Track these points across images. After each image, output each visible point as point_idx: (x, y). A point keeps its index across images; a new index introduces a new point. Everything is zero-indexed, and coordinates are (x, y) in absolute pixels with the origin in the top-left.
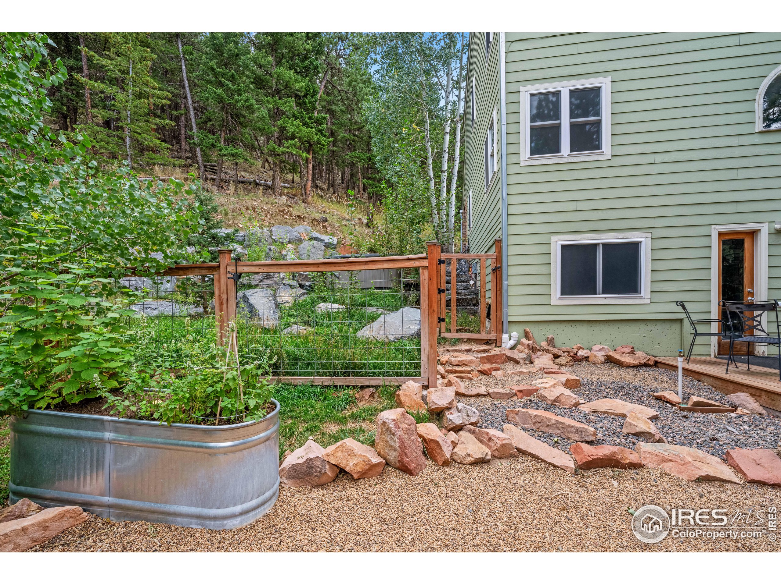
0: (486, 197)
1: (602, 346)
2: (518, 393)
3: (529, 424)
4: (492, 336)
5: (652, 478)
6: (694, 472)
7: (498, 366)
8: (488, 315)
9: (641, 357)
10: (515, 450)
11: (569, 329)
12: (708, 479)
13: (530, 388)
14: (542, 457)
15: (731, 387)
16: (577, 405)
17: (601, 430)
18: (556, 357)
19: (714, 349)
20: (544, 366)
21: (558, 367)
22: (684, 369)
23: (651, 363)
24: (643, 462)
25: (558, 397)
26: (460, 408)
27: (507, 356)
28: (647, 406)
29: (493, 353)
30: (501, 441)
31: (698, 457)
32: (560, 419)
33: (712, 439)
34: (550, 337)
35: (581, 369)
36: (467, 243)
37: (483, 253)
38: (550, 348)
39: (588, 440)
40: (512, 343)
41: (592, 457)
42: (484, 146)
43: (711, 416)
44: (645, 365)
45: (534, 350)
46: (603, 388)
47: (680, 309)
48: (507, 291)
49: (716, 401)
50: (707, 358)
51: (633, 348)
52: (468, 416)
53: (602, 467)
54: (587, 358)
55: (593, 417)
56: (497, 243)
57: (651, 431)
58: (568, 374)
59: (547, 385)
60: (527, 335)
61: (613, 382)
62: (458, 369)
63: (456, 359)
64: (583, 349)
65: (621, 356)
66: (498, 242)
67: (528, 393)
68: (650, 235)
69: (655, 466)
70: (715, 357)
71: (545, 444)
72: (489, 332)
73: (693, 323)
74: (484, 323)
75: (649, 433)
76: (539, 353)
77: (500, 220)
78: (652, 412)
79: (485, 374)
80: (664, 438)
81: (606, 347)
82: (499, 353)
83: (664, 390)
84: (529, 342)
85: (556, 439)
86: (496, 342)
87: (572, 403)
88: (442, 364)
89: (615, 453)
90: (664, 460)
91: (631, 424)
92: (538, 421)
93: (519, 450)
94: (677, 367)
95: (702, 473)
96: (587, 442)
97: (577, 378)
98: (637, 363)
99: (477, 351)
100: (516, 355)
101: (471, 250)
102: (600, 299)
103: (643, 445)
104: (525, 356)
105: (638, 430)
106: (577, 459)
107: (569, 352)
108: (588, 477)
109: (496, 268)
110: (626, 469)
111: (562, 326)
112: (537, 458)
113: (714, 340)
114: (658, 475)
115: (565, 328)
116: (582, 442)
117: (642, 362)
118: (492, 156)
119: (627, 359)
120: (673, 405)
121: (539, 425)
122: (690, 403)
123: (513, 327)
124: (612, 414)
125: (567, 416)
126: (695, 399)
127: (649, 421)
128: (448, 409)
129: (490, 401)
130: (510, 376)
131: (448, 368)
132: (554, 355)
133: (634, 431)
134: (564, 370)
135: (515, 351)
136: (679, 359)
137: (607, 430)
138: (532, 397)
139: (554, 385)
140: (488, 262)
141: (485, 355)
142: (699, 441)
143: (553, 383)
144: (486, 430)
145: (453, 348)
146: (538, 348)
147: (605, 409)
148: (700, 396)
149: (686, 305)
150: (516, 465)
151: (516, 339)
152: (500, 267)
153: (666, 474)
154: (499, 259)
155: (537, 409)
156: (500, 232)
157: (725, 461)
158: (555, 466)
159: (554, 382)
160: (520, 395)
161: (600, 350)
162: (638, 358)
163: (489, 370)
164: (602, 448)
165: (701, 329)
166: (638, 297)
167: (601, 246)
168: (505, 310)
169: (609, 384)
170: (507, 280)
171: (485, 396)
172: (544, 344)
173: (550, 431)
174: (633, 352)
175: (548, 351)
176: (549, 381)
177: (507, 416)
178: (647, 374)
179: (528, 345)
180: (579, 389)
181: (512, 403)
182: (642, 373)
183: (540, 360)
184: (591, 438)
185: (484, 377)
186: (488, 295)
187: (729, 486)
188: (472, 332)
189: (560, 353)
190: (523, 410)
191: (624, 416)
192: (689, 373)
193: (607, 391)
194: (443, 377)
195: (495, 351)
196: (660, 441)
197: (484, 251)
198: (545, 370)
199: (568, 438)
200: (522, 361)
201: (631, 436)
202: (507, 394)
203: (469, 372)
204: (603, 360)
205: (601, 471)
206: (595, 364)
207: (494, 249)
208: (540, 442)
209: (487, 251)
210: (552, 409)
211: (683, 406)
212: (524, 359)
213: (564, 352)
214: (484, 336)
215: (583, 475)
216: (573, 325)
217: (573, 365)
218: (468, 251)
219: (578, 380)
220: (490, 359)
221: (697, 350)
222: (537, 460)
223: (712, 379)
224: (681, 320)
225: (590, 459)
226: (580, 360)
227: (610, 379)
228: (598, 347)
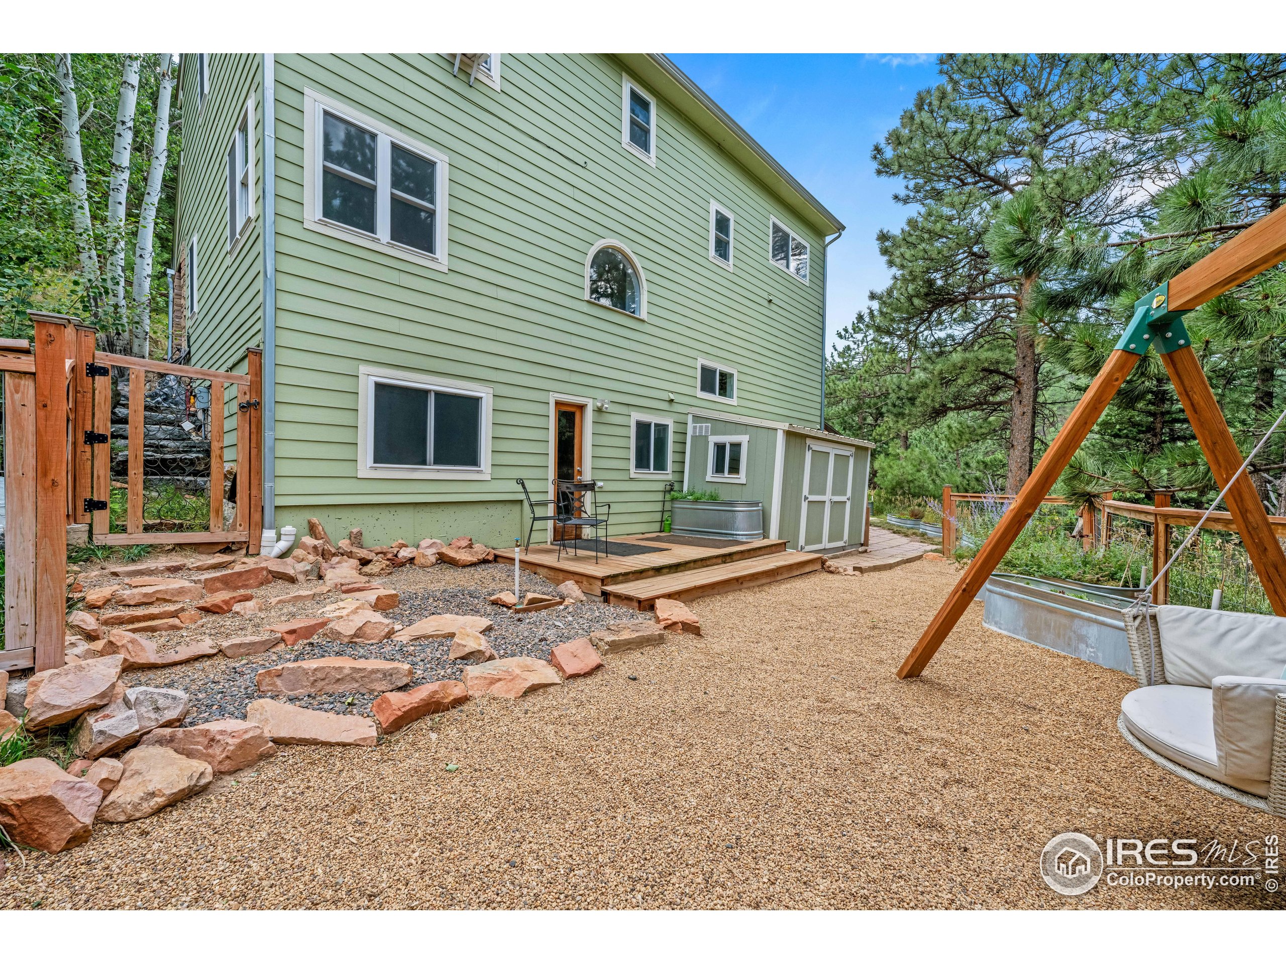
0: (229, 260)
1: (433, 540)
2: (286, 637)
3: (303, 687)
4: (239, 535)
5: (478, 710)
6: (521, 686)
7: (249, 592)
8: (232, 496)
9: (480, 551)
10: (271, 744)
11: (385, 516)
12: (533, 689)
13: (313, 622)
14: (323, 738)
15: (561, 576)
16: (389, 635)
17: (421, 663)
18: (365, 562)
19: (550, 535)
20: (343, 581)
21: (367, 579)
22: (521, 561)
23: (491, 558)
24: (470, 693)
25: (360, 629)
26: (132, 698)
27: (270, 572)
28: (481, 616)
29: (238, 568)
30: (239, 737)
31: (527, 666)
32: (361, 664)
33: (541, 640)
34: (355, 530)
35: (402, 577)
36: (184, 345)
37: (222, 370)
38: (355, 550)
39: (400, 684)
40: (283, 545)
41: (404, 709)
42: (226, 158)
43: (544, 613)
44: (485, 561)
45: (325, 555)
46: (431, 600)
47: (519, 488)
48: (273, 449)
49: (548, 594)
50: (543, 546)
51: (471, 540)
52: (157, 709)
53: (417, 720)
54: (412, 560)
55: (412, 648)
56: (252, 356)
57: (482, 648)
58: (381, 589)
59: (344, 613)
60: (312, 530)
61: (444, 591)
62: (140, 612)
63: (135, 591)
64: (406, 546)
65: (456, 552)
66: (255, 354)
67: (309, 631)
68: (491, 391)
69: (483, 693)
70: (552, 544)
71: (331, 715)
72: (234, 527)
73: (531, 505)
74: (219, 511)
75: (479, 651)
76: (335, 560)
77: (259, 313)
78: (485, 622)
79: (214, 613)
80: (495, 653)
81: (438, 541)
82: (253, 566)
83: (502, 590)
84: (316, 542)
85: (350, 700)
86: (249, 547)
87: (383, 634)
88: (91, 607)
89: (436, 692)
90: (493, 681)
91: (459, 645)
92: (319, 678)
93: (277, 741)
94: (514, 560)
95: (528, 684)
96: (400, 689)
97: (394, 592)
98: (475, 559)
99: (199, 569)
100: (289, 567)
101: (193, 361)
102: (430, 472)
103: (473, 670)
104: (309, 567)
105: (467, 650)
106: (381, 720)
107: (384, 554)
108: (398, 741)
109: (248, 403)
110: (448, 710)
111: (376, 513)
112: (315, 742)
113: (550, 524)
114: (485, 703)
115: (379, 516)
116: (391, 691)
117: (481, 557)
118: (244, 184)
119: (464, 556)
120: (509, 608)
121: (323, 683)
122: (526, 602)
123: (285, 516)
124: (438, 636)
125: (374, 656)
126: (530, 596)
127: (481, 636)
128: (94, 709)
129: (221, 663)
130: (274, 607)
131: (109, 613)
132: (360, 560)
133: (462, 654)
134: (376, 582)
135: (289, 560)
136: (517, 549)
137: (429, 662)
138: (315, 639)
139: (355, 611)
140: (233, 391)
141: (218, 574)
142: (529, 646)
143: (354, 607)
144: (206, 726)
145: (132, 568)
146: (333, 550)
147: (429, 631)
148: (535, 592)
149: (526, 482)
150: (271, 771)
151: (292, 538)
152: (258, 404)
153: (494, 699)
154: (257, 385)
155: (323, 656)
156: (259, 337)
157: (550, 662)
158: (344, 745)
159: (358, 604)
160: (290, 638)
161: (430, 546)
162: (476, 553)
163: (226, 602)
164: (419, 690)
165: (539, 511)
166: (478, 472)
167: (433, 394)
168: (267, 485)
169: (438, 594)
170: (273, 429)
171: (210, 656)
172: (344, 544)
173: (341, 688)
174: (470, 546)
175: (350, 555)
176: (349, 603)
177: (258, 685)
178: (485, 573)
179: (315, 547)
180: (396, 610)
181: (274, 658)
182: (481, 572)
183: (337, 571)
184: (405, 680)
185: (212, 618)
186: (228, 454)
187: (551, 689)
188: (190, 528)
189: (371, 556)
190: (295, 665)
191: (452, 635)
192: (526, 566)
193: (435, 604)
194: (91, 637)
195: (242, 564)
196: (491, 658)
197: (224, 368)
198: (344, 588)
199: (371, 691)
200: (301, 578)
201: (459, 661)
202: (263, 643)
203: (174, 614)
204: (434, 561)
205: (415, 725)
206: (423, 567)
207: (245, 367)
208: (323, 713)
209: (231, 369)
210: (349, 651)
211: (518, 607)
212: (306, 573)
213: (377, 554)
214: (218, 535)
215: (390, 742)
216: (393, 510)
217: (390, 574)
218: (187, 359)
219: (396, 595)
220: (227, 583)
221: (535, 537)
222: (313, 747)
223: (546, 570)
224: (521, 501)
225: (400, 713)
226: (403, 564)
227: (441, 586)
228: (428, 542)
